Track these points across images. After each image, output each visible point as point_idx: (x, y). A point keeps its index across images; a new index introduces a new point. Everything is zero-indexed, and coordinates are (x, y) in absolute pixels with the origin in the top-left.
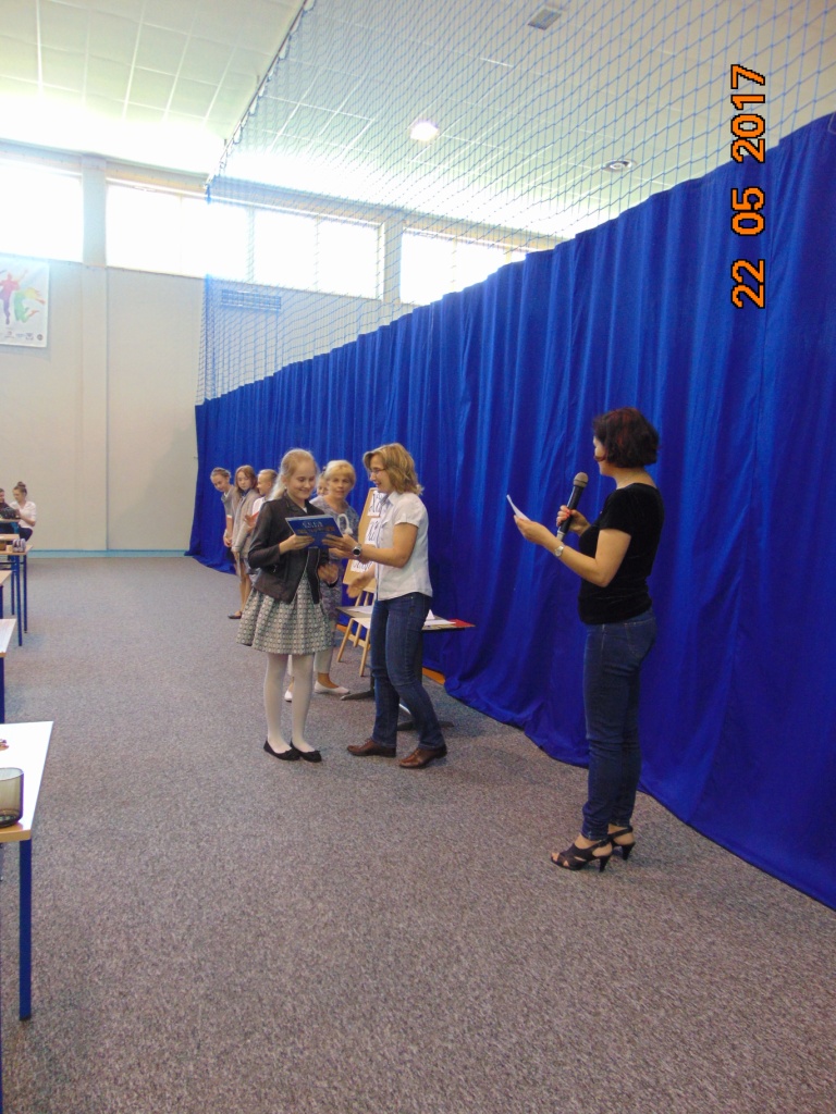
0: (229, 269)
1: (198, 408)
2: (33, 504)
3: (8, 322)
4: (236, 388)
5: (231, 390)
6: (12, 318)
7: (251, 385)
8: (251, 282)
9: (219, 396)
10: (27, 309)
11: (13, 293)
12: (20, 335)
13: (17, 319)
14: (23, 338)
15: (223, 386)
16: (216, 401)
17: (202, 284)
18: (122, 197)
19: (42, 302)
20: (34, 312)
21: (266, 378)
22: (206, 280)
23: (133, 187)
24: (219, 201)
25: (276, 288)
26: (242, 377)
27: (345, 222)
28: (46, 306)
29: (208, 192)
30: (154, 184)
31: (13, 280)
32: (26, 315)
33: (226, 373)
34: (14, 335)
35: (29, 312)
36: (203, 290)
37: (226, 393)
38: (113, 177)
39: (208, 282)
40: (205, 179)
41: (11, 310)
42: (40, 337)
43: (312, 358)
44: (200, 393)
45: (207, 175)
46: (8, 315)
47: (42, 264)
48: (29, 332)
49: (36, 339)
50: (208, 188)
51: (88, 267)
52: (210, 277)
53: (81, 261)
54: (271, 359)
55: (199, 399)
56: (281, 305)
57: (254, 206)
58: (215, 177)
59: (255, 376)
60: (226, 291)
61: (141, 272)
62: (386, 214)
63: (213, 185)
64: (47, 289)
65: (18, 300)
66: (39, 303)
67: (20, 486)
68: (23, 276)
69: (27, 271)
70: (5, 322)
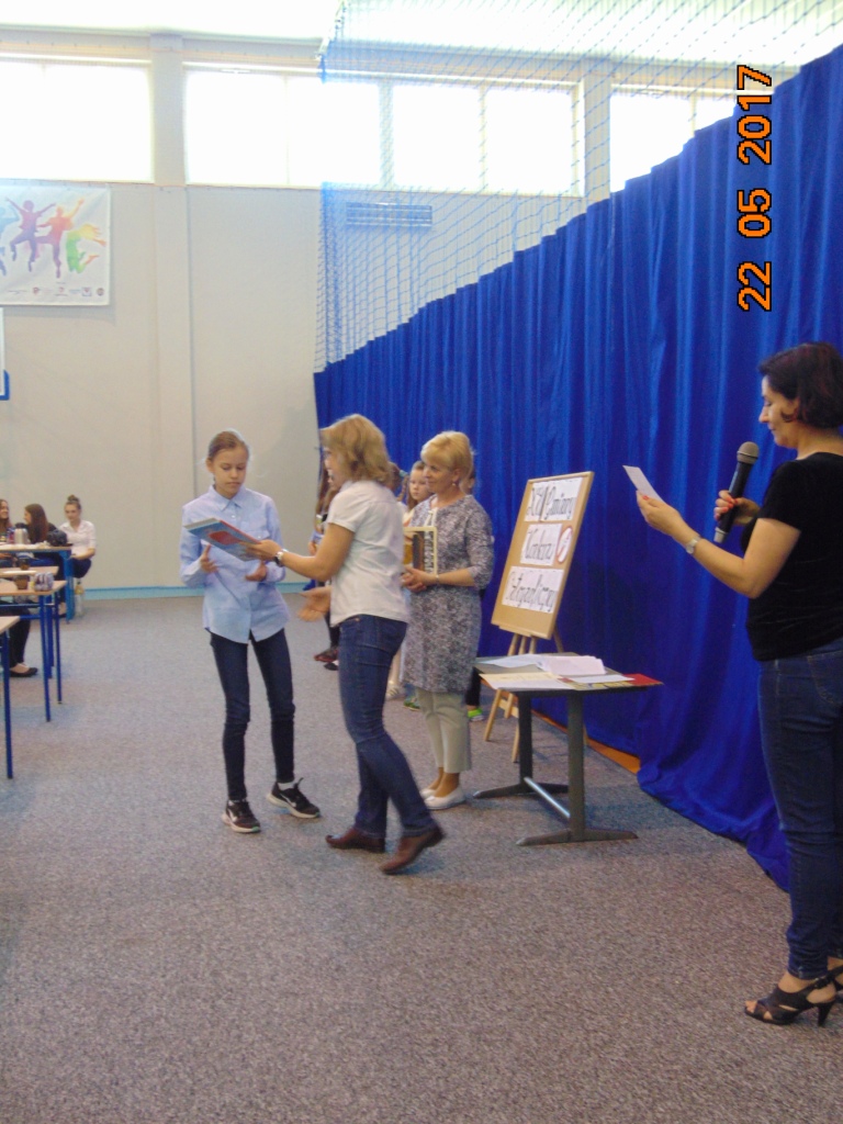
0: (356, 172)
1: (317, 377)
2: (90, 524)
3: (58, 274)
4: (363, 344)
5: (357, 348)
6: (64, 267)
7: (383, 338)
8: (388, 189)
9: (344, 357)
10: (83, 254)
11: (65, 234)
12: (74, 292)
13: (71, 269)
14: (80, 295)
15: (348, 342)
16: (341, 364)
17: (319, 197)
18: (204, 87)
19: (102, 243)
20: (92, 258)
21: (399, 327)
22: (324, 192)
23: (219, 70)
24: (336, 76)
25: (427, 194)
26: (371, 328)
27: (520, 86)
29: (322, 65)
30: (248, 62)
31: (65, 215)
32: (82, 262)
33: (351, 315)
34: (66, 292)
35: (86, 258)
36: (319, 206)
37: (352, 352)
38: (193, 60)
39: (327, 195)
40: (318, 47)
41: (63, 258)
42: (100, 292)
43: (454, 292)
44: (319, 355)
45: (320, 41)
46: (59, 264)
47: (100, 191)
48: (87, 286)
49: (96, 296)
50: (323, 59)
51: (161, 189)
52: (328, 187)
53: (152, 181)
54: (406, 297)
55: (319, 363)
56: (431, 218)
57: (390, 78)
58: (331, 42)
59: (387, 325)
60: (352, 205)
61: (232, 188)
62: (586, 67)
63: (329, 54)
64: (108, 224)
65: (71, 244)
66: (99, 244)
67: (73, 500)
68: (77, 209)
69: (81, 202)
70: (55, 274)
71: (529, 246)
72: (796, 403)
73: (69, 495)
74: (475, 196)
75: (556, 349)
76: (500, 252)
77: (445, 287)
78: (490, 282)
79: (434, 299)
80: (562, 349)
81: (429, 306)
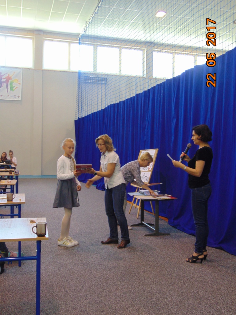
0: (87, 68)
1: (76, 121)
2: (15, 158)
3: (7, 92)
4: (90, 113)
5: (88, 114)
6: (9, 90)
7: (96, 112)
8: (95, 73)
9: (84, 116)
10: (14, 86)
11: (10, 81)
12: (11, 96)
13: (11, 90)
14: (13, 97)
15: (85, 112)
16: (83, 118)
17: (77, 75)
19: (20, 84)
20: (17, 88)
21: (101, 110)
23: (52, 40)
24: (84, 43)
26: (93, 110)
27: (131, 48)
28: (21, 85)
29: (80, 40)
30: (60, 39)
31: (10, 76)
32: (14, 89)
33: (86, 108)
34: (9, 96)
35: (15, 88)
37: (86, 115)
38: (45, 37)
39: (80, 74)
40: (79, 36)
41: (9, 87)
42: (19, 97)
43: (118, 102)
44: (76, 116)
45: (80, 34)
46: (8, 89)
47: (20, 70)
48: (15, 95)
49: (17, 97)
50: (80, 39)
51: (36, 70)
52: (80, 72)
53: (34, 68)
54: (103, 102)
55: (76, 117)
56: (106, 81)
57: (98, 45)
58: (82, 35)
59: (97, 109)
60: (86, 77)
61: (55, 71)
62: (147, 45)
63: (81, 38)
64: (21, 79)
65: (11, 84)
66: (19, 84)
67: (11, 151)
68: (13, 75)
69: (14, 73)
70: (7, 91)
71: (140, 93)
72: (200, 136)
73: (10, 150)
74: (118, 76)
76: (131, 93)
77: (116, 101)
78: (129, 101)
79: (113, 103)
81: (111, 105)
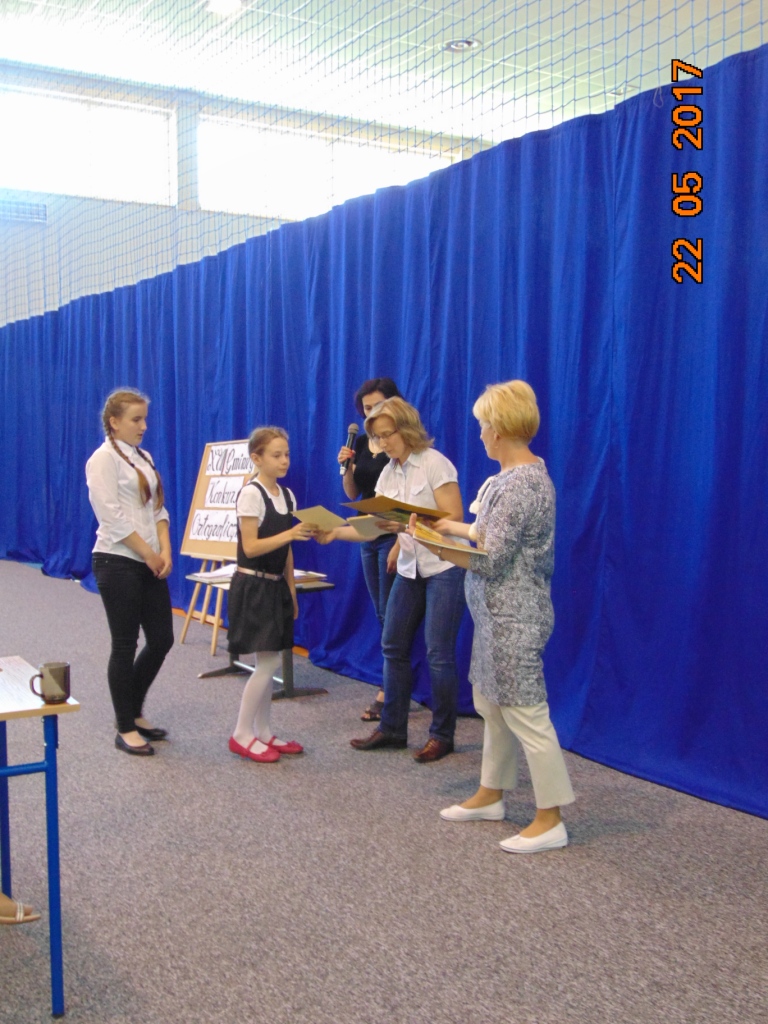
43: (112, 290)
59: (30, 311)
71: (190, 261)
75: (218, 344)
76: (160, 262)
78: (149, 286)
79: (90, 294)
80: (224, 341)
81: (84, 300)
